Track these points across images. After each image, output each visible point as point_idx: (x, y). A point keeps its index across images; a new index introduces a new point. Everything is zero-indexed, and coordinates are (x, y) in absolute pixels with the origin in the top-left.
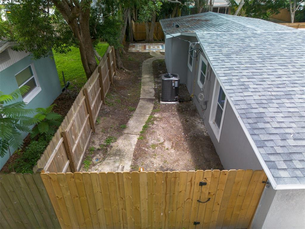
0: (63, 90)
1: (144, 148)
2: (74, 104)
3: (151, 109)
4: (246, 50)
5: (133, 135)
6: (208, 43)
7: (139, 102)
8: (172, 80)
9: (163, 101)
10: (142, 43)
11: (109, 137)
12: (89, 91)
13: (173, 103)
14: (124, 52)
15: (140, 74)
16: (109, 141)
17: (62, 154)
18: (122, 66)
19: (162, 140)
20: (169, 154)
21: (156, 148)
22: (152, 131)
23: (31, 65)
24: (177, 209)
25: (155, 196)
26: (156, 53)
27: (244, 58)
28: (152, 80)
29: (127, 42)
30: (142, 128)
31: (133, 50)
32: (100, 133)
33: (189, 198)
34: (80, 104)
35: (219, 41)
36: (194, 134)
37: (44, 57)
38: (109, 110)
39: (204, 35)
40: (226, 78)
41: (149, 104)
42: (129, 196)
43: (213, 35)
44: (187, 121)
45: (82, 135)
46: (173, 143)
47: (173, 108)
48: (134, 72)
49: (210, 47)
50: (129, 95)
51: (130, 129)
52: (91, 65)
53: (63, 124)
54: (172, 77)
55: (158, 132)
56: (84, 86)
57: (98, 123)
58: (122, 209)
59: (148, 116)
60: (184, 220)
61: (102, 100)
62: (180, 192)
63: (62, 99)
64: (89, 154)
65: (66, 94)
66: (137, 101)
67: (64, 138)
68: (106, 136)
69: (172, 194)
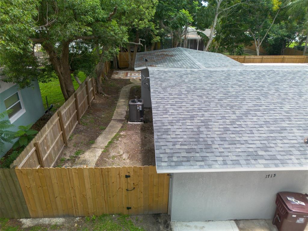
0: (46, 112)
1: (105, 159)
2: (47, 123)
3: (119, 128)
4: (180, 84)
5: (99, 149)
6: (155, 78)
7: (110, 122)
8: (137, 105)
9: (130, 122)
10: (125, 70)
11: (78, 150)
12: (63, 113)
13: (138, 123)
14: (107, 78)
15: (117, 98)
16: (77, 153)
17: (34, 159)
18: (102, 91)
19: (122, 152)
20: (124, 163)
21: (115, 159)
22: (115, 145)
23: (18, 91)
24: (113, 196)
25: (95, 186)
26: (136, 80)
27: (176, 91)
28: (126, 104)
29: (112, 69)
30: (108, 143)
31: (116, 76)
32: (72, 147)
33: (120, 188)
34: (54, 123)
35: (164, 77)
36: (149, 148)
37: (28, 87)
38: (83, 129)
39: (154, 71)
40: (156, 105)
41: (118, 124)
42: (78, 186)
43: (161, 72)
44: (146, 138)
45: (54, 147)
46: (130, 155)
47: (138, 127)
48: (112, 97)
49: (155, 81)
50: (103, 116)
51: (98, 144)
52: (69, 91)
53: (36, 137)
54: (138, 102)
55: (120, 146)
56: (59, 109)
57: (70, 139)
58: (73, 197)
59: (115, 133)
60: (119, 206)
61: (78, 120)
62: (113, 183)
63: (44, 119)
64: (60, 163)
65: (48, 116)
66: (109, 121)
67: (36, 148)
68: (76, 149)
69: (107, 185)
